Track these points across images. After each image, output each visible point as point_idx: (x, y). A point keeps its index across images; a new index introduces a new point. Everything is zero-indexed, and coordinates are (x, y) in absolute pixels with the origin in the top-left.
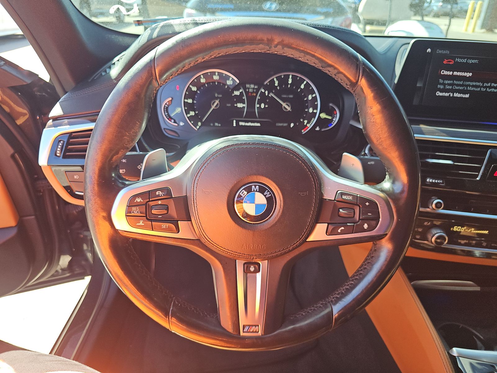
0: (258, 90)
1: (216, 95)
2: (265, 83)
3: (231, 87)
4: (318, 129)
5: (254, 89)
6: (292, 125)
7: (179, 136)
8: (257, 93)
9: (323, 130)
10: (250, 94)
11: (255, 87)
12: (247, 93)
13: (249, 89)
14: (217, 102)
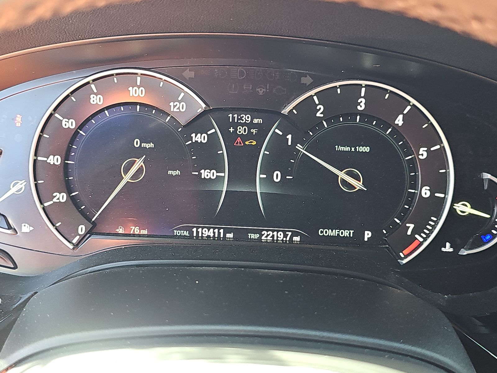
0: (263, 130)
1: (137, 143)
2: (285, 111)
3: (183, 122)
4: (448, 248)
5: (251, 125)
6: (368, 235)
7: (15, 267)
8: (260, 138)
9: (464, 252)
10: (239, 140)
11: (256, 121)
12: (230, 138)
13: (236, 125)
14: (139, 163)
